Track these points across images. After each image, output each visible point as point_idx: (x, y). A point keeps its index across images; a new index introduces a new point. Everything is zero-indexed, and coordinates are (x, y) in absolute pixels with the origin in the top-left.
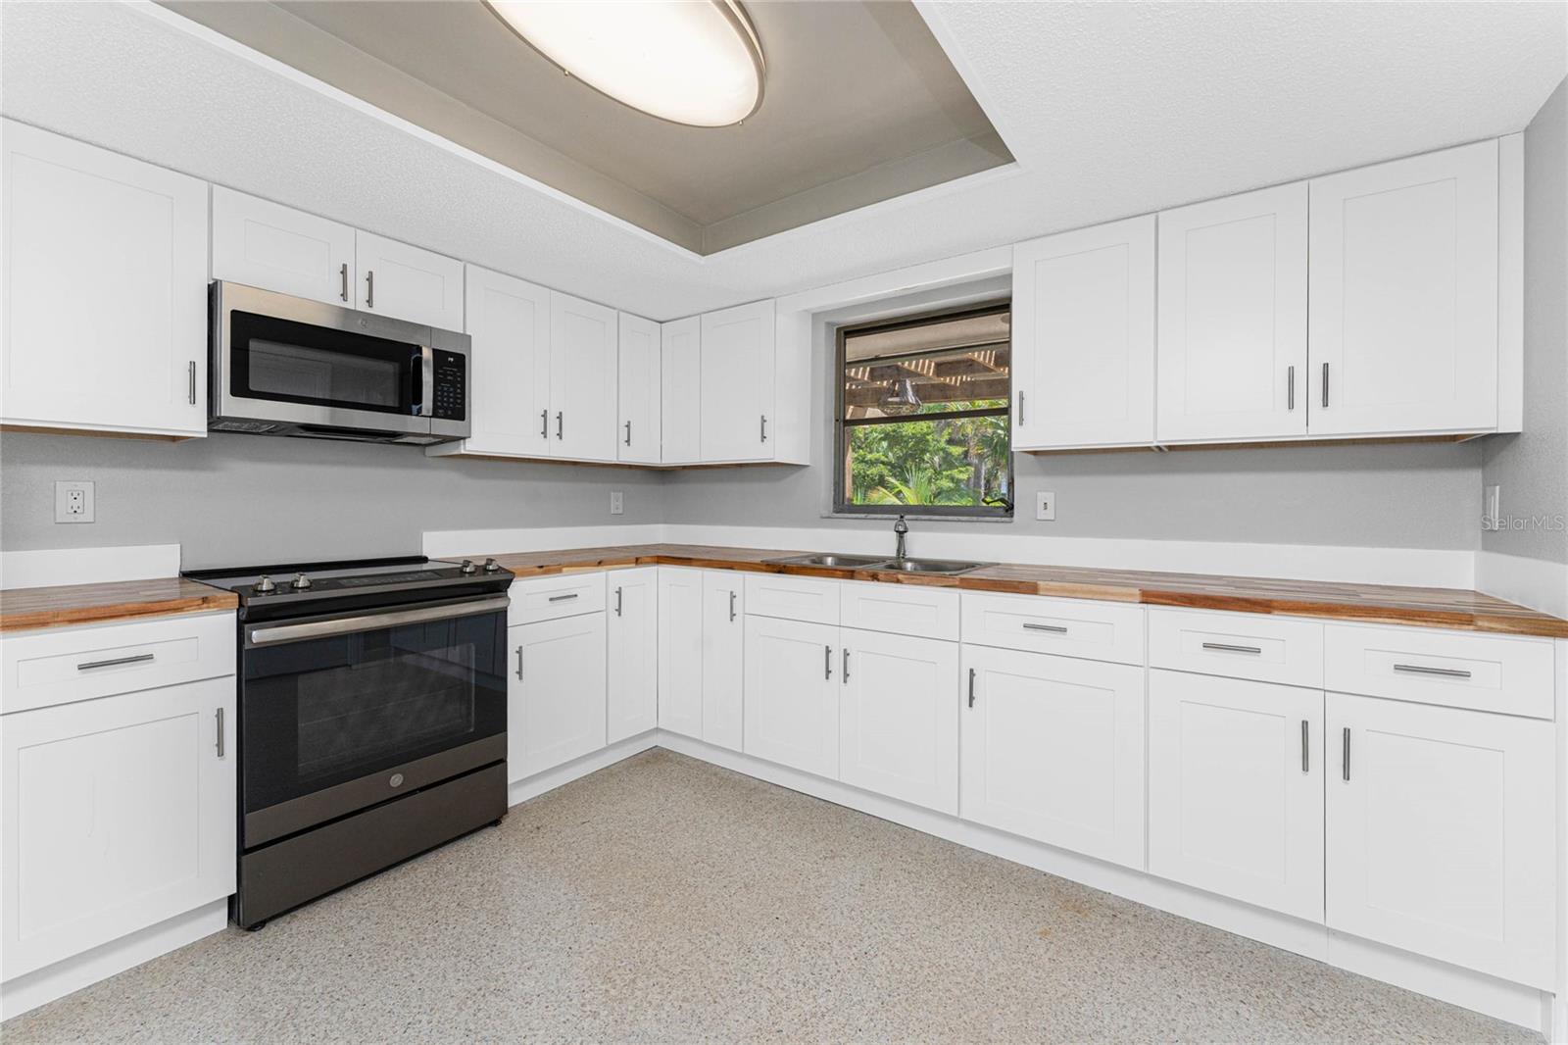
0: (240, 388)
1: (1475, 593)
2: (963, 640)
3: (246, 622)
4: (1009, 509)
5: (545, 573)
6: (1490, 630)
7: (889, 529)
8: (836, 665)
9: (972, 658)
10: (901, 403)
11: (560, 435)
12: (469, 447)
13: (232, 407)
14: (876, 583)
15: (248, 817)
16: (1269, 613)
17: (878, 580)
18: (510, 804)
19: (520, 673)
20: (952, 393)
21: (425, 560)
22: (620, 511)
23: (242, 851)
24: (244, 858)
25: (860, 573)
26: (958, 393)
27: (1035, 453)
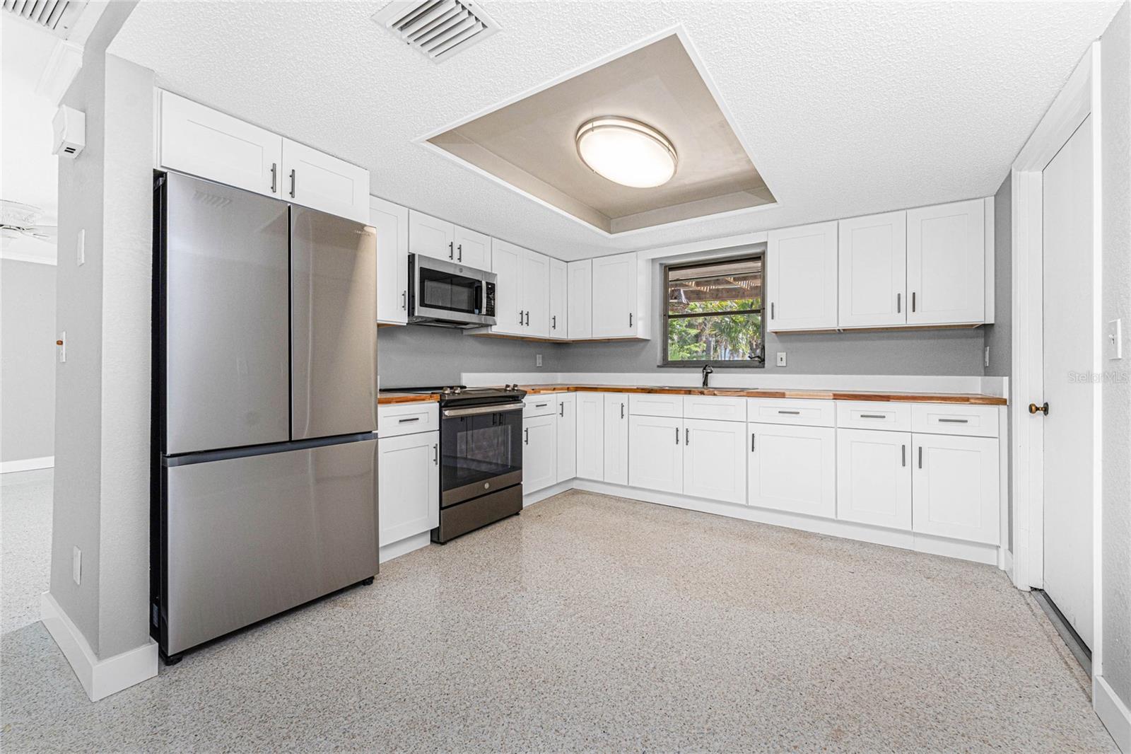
0: (423, 304)
1: (981, 395)
2: (749, 421)
3: (444, 407)
4: (762, 360)
5: (535, 393)
6: (975, 404)
7: (700, 373)
8: (682, 437)
9: (753, 429)
10: (678, 303)
11: (527, 324)
12: (495, 330)
13: (420, 311)
14: (702, 396)
15: (443, 493)
16: (888, 401)
17: (704, 394)
18: (524, 506)
19: (527, 441)
20: (704, 296)
21: (465, 387)
22: (541, 365)
23: (441, 508)
24: (442, 511)
25: (694, 391)
26: (708, 296)
27: (776, 333)
